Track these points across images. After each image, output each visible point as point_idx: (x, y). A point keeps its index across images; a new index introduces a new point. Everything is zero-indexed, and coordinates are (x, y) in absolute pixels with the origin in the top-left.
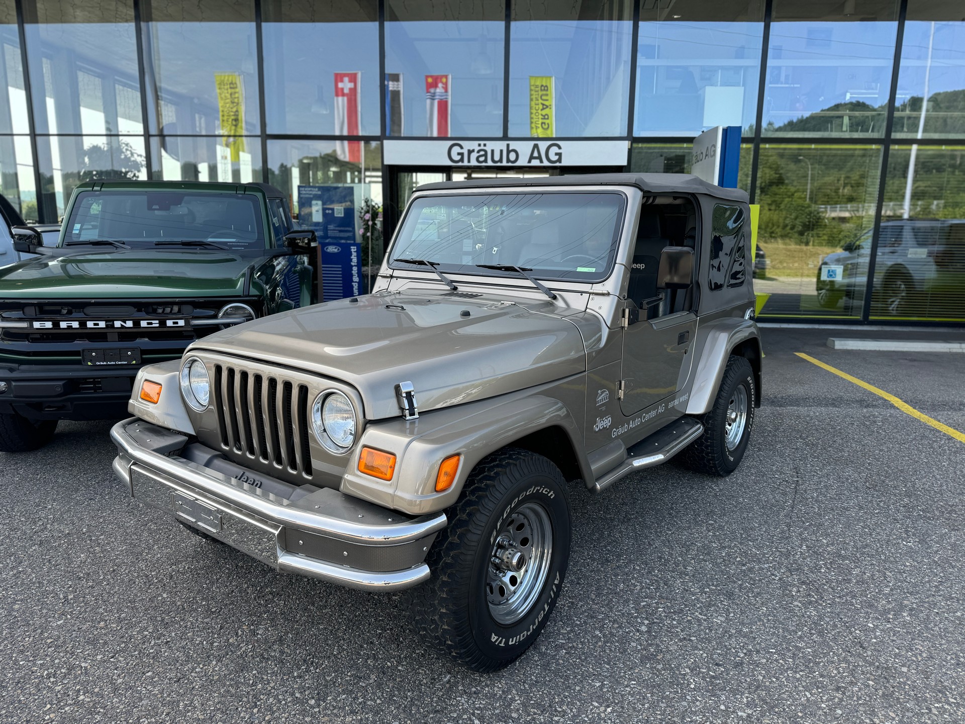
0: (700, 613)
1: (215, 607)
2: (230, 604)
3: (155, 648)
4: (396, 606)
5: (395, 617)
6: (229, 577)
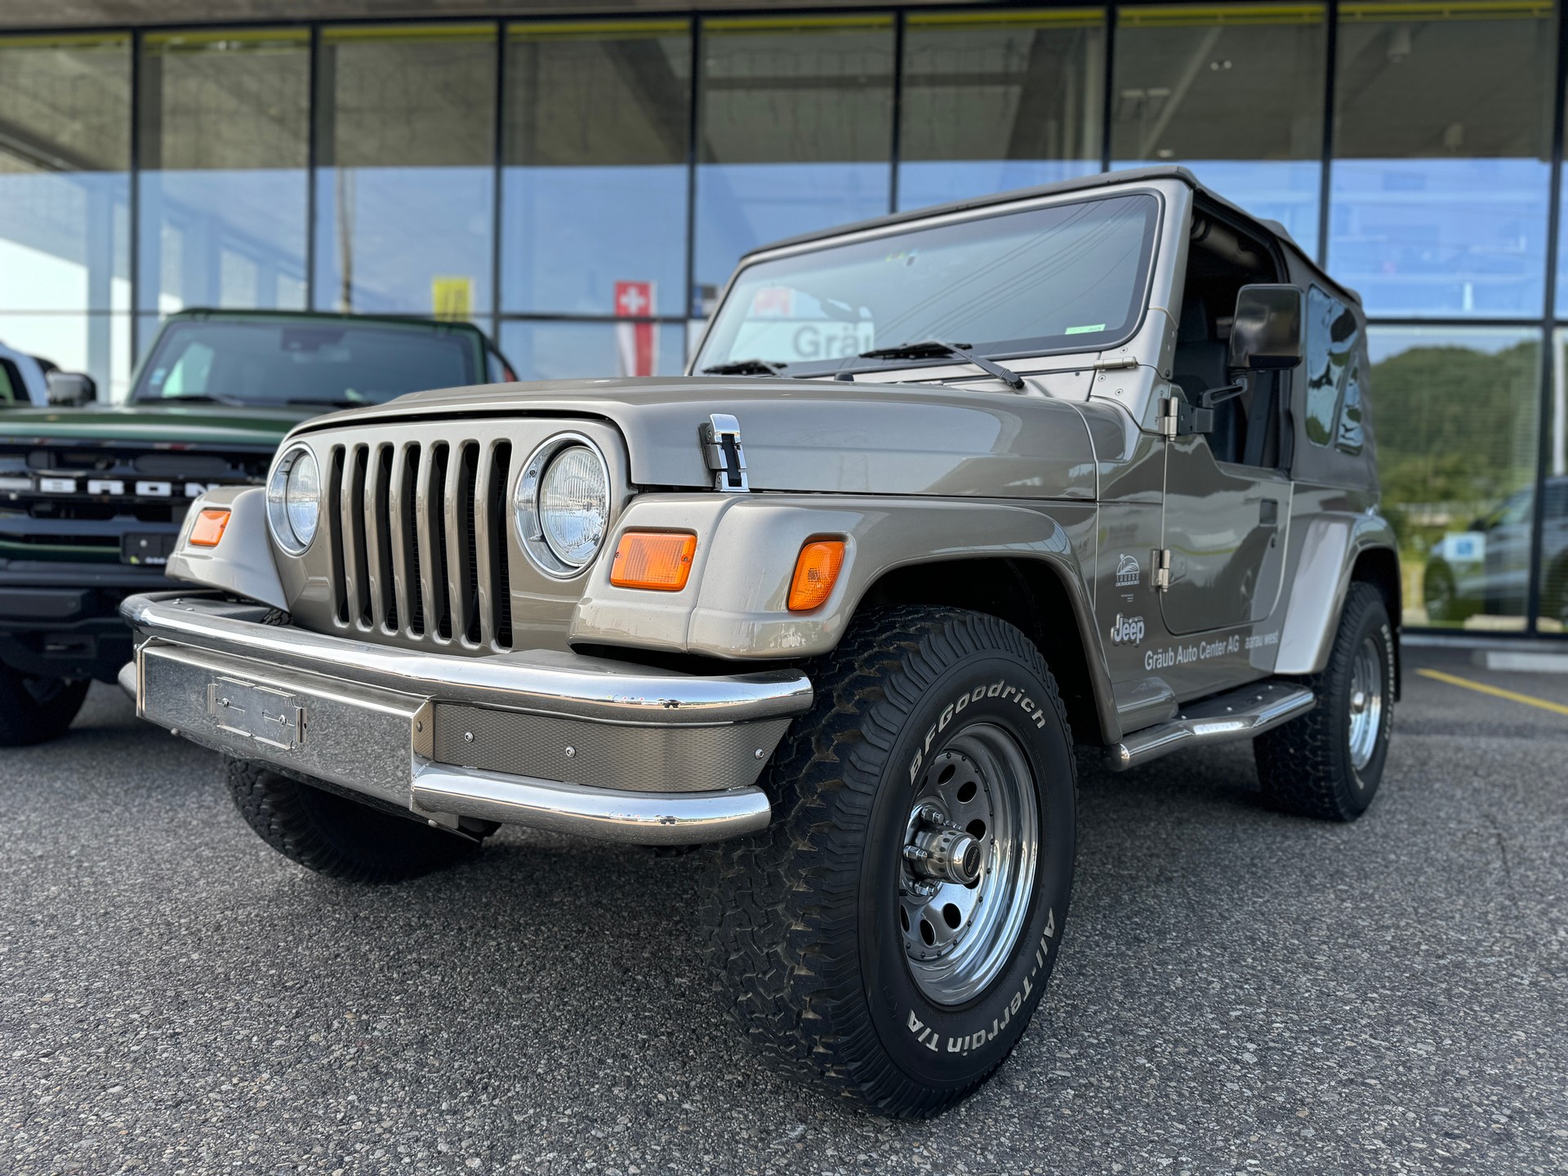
0: (1371, 1036)
1: (293, 980)
2: (327, 976)
3: (144, 1043)
4: (683, 995)
5: (678, 1012)
6: (336, 932)
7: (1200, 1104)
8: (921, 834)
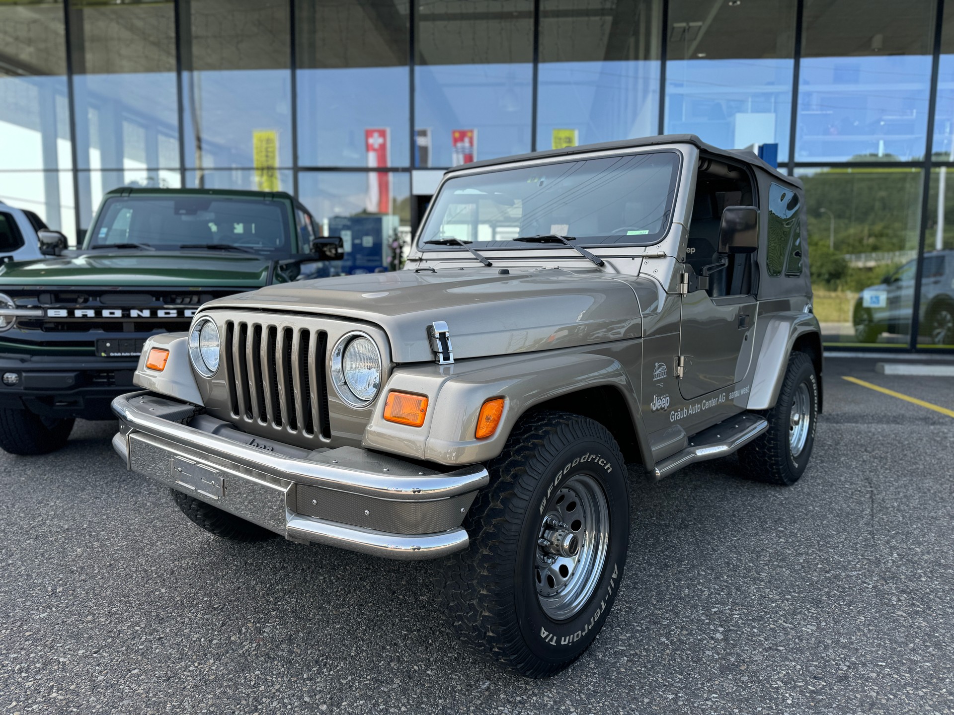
0: (784, 621)
1: (217, 603)
2: (235, 601)
3: (145, 644)
4: (424, 607)
5: (422, 617)
6: (236, 573)
7: (691, 663)
8: (547, 531)
